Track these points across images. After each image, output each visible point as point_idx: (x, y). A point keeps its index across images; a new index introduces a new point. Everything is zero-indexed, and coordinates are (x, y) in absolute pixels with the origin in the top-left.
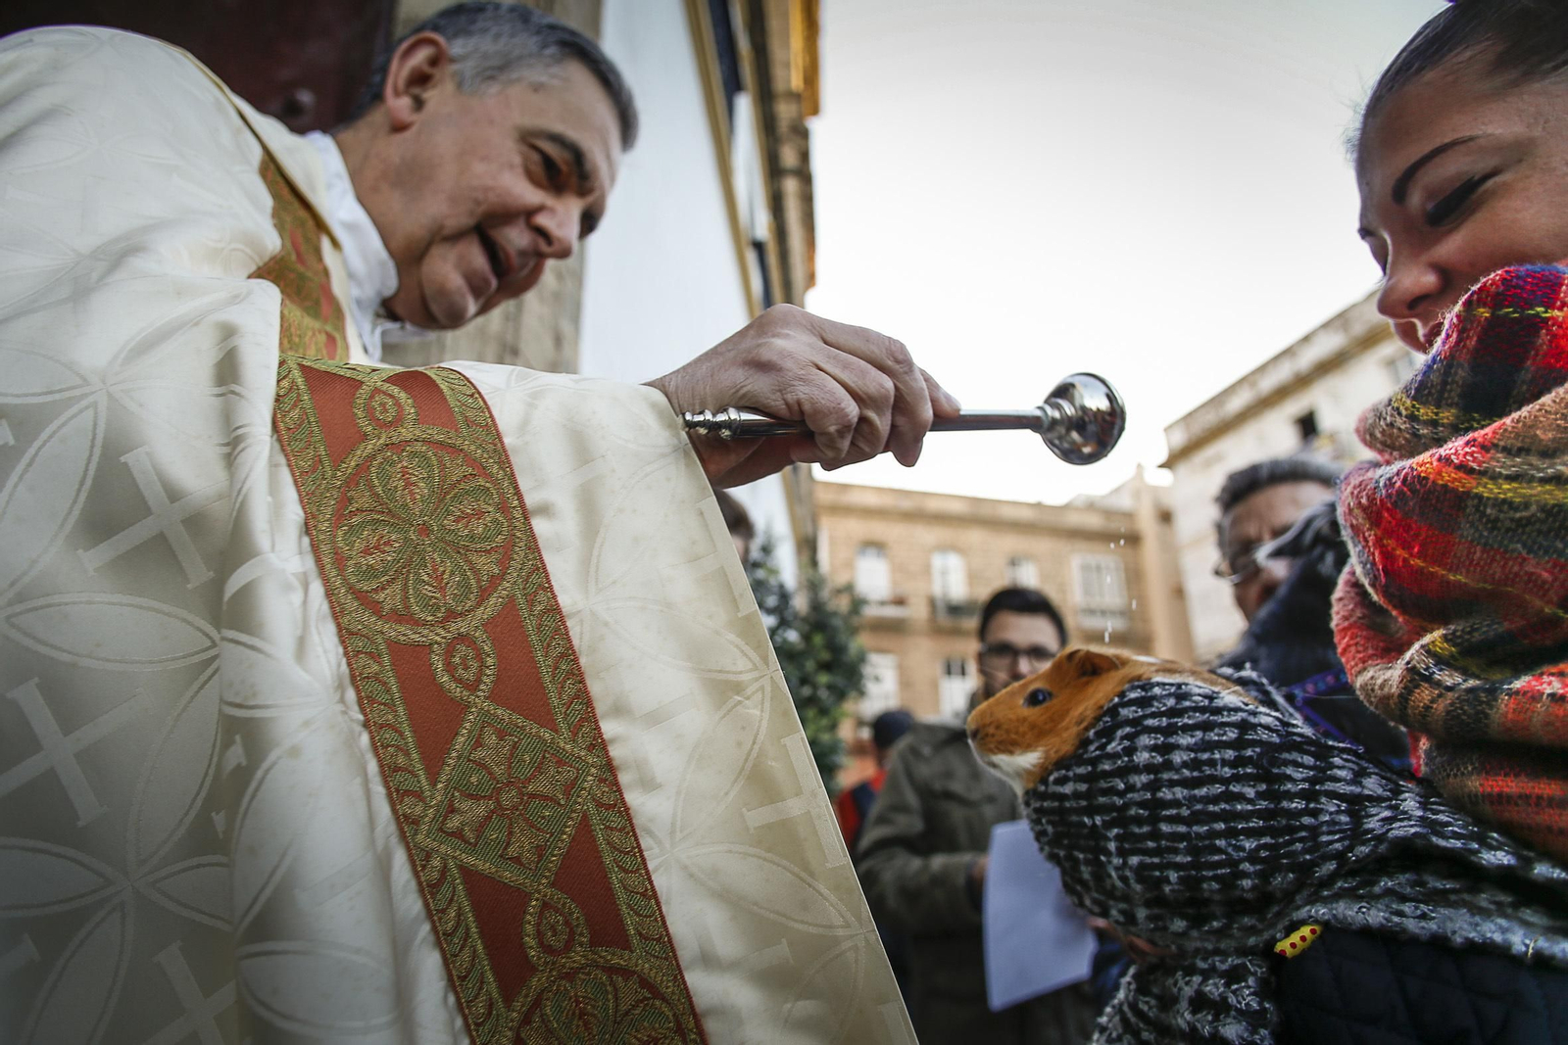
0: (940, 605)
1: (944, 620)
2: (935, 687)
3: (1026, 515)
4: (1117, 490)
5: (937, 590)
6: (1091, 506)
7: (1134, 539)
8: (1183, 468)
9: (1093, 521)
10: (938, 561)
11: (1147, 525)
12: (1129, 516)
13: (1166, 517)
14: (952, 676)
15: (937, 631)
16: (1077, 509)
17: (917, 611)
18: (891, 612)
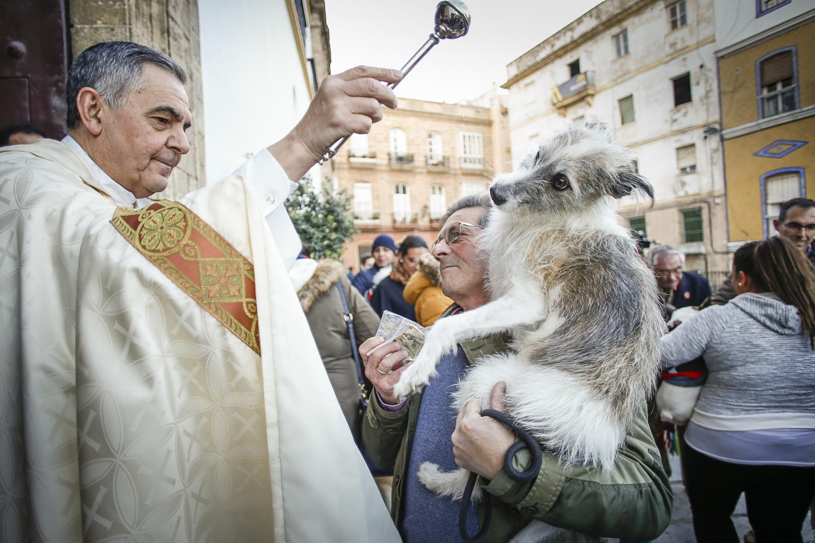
0: (393, 156)
1: (395, 165)
2: (391, 197)
3: (437, 109)
4: (482, 97)
5: (392, 150)
6: (469, 106)
7: (489, 124)
8: (514, 88)
9: (470, 114)
10: (392, 134)
11: (496, 116)
12: (488, 110)
13: (505, 113)
14: (399, 194)
15: (392, 170)
16: (462, 106)
17: (382, 160)
18: (368, 160)
